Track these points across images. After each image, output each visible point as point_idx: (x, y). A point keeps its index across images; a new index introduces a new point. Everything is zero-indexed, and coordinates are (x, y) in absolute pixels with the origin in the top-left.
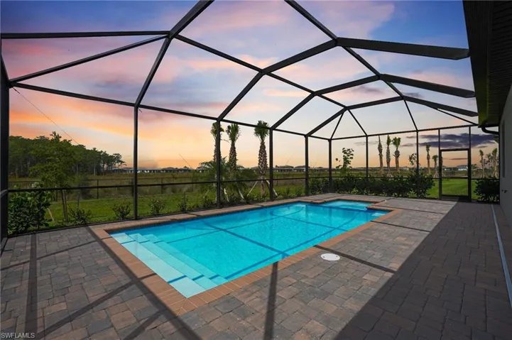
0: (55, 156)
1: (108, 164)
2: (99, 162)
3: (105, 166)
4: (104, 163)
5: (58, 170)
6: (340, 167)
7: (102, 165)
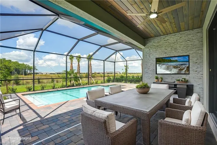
0: (3, 68)
1: (30, 70)
2: (26, 69)
3: (29, 71)
4: (28, 70)
5: (4, 73)
6: (124, 73)
7: (27, 71)
